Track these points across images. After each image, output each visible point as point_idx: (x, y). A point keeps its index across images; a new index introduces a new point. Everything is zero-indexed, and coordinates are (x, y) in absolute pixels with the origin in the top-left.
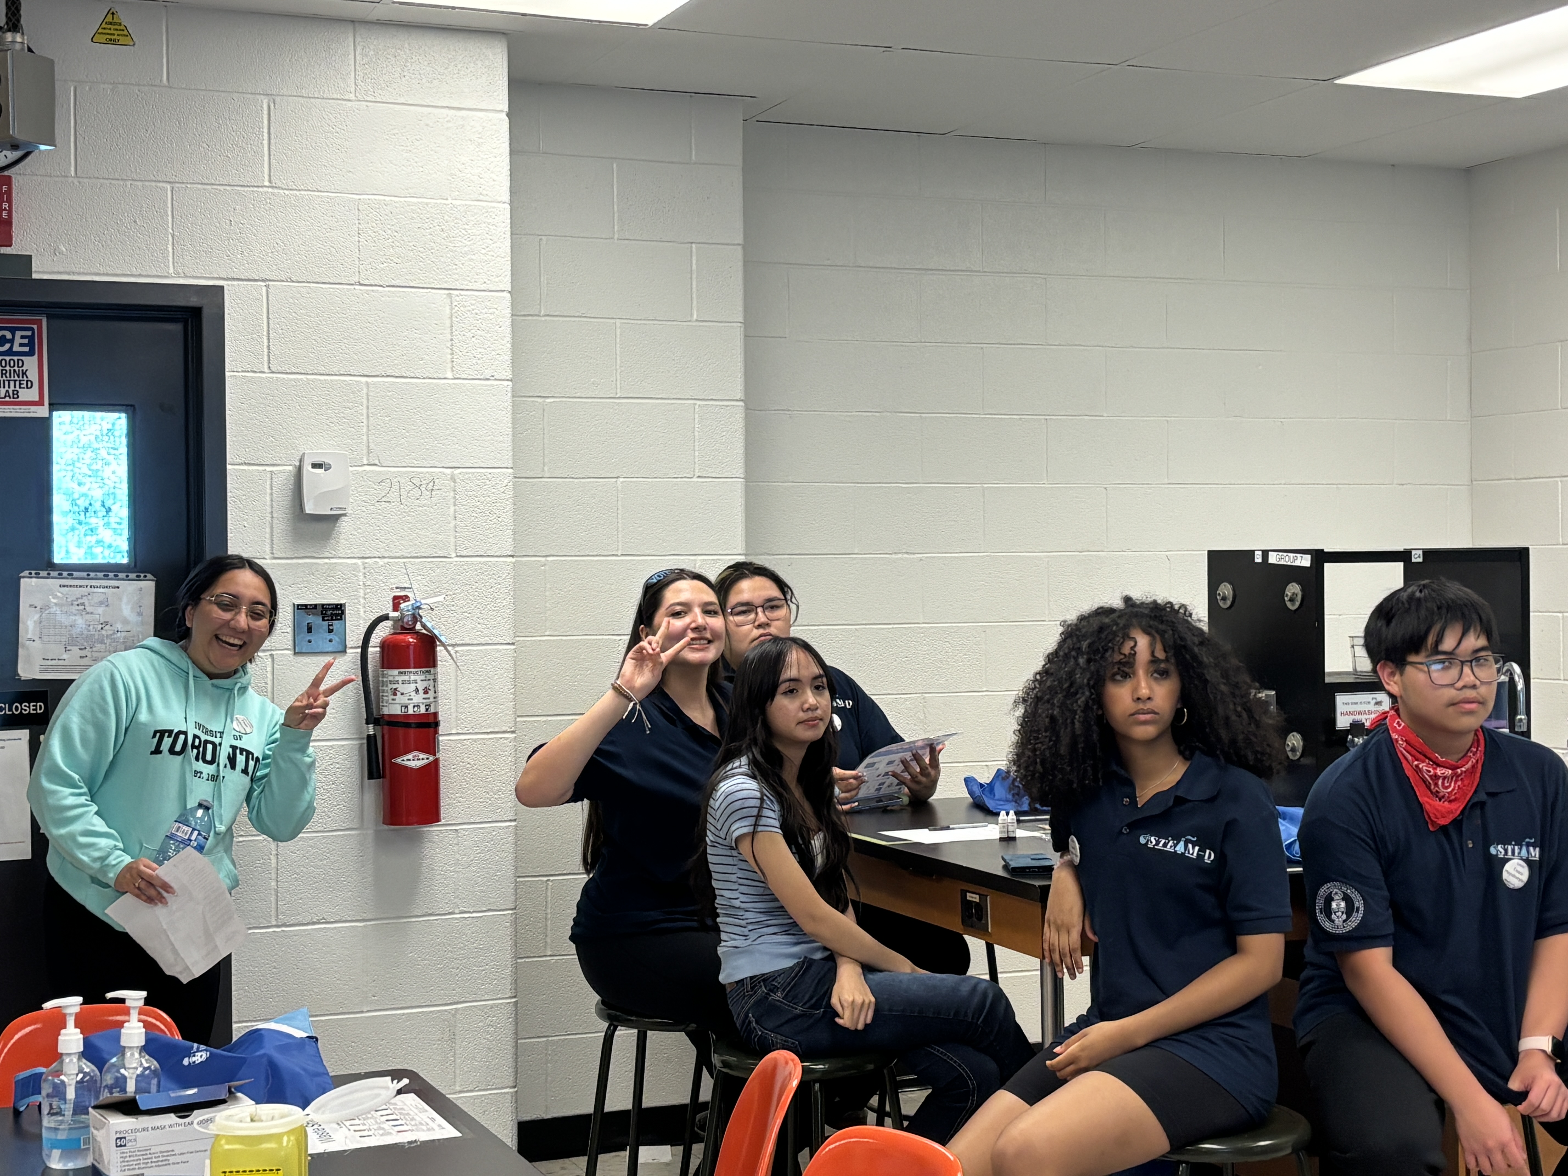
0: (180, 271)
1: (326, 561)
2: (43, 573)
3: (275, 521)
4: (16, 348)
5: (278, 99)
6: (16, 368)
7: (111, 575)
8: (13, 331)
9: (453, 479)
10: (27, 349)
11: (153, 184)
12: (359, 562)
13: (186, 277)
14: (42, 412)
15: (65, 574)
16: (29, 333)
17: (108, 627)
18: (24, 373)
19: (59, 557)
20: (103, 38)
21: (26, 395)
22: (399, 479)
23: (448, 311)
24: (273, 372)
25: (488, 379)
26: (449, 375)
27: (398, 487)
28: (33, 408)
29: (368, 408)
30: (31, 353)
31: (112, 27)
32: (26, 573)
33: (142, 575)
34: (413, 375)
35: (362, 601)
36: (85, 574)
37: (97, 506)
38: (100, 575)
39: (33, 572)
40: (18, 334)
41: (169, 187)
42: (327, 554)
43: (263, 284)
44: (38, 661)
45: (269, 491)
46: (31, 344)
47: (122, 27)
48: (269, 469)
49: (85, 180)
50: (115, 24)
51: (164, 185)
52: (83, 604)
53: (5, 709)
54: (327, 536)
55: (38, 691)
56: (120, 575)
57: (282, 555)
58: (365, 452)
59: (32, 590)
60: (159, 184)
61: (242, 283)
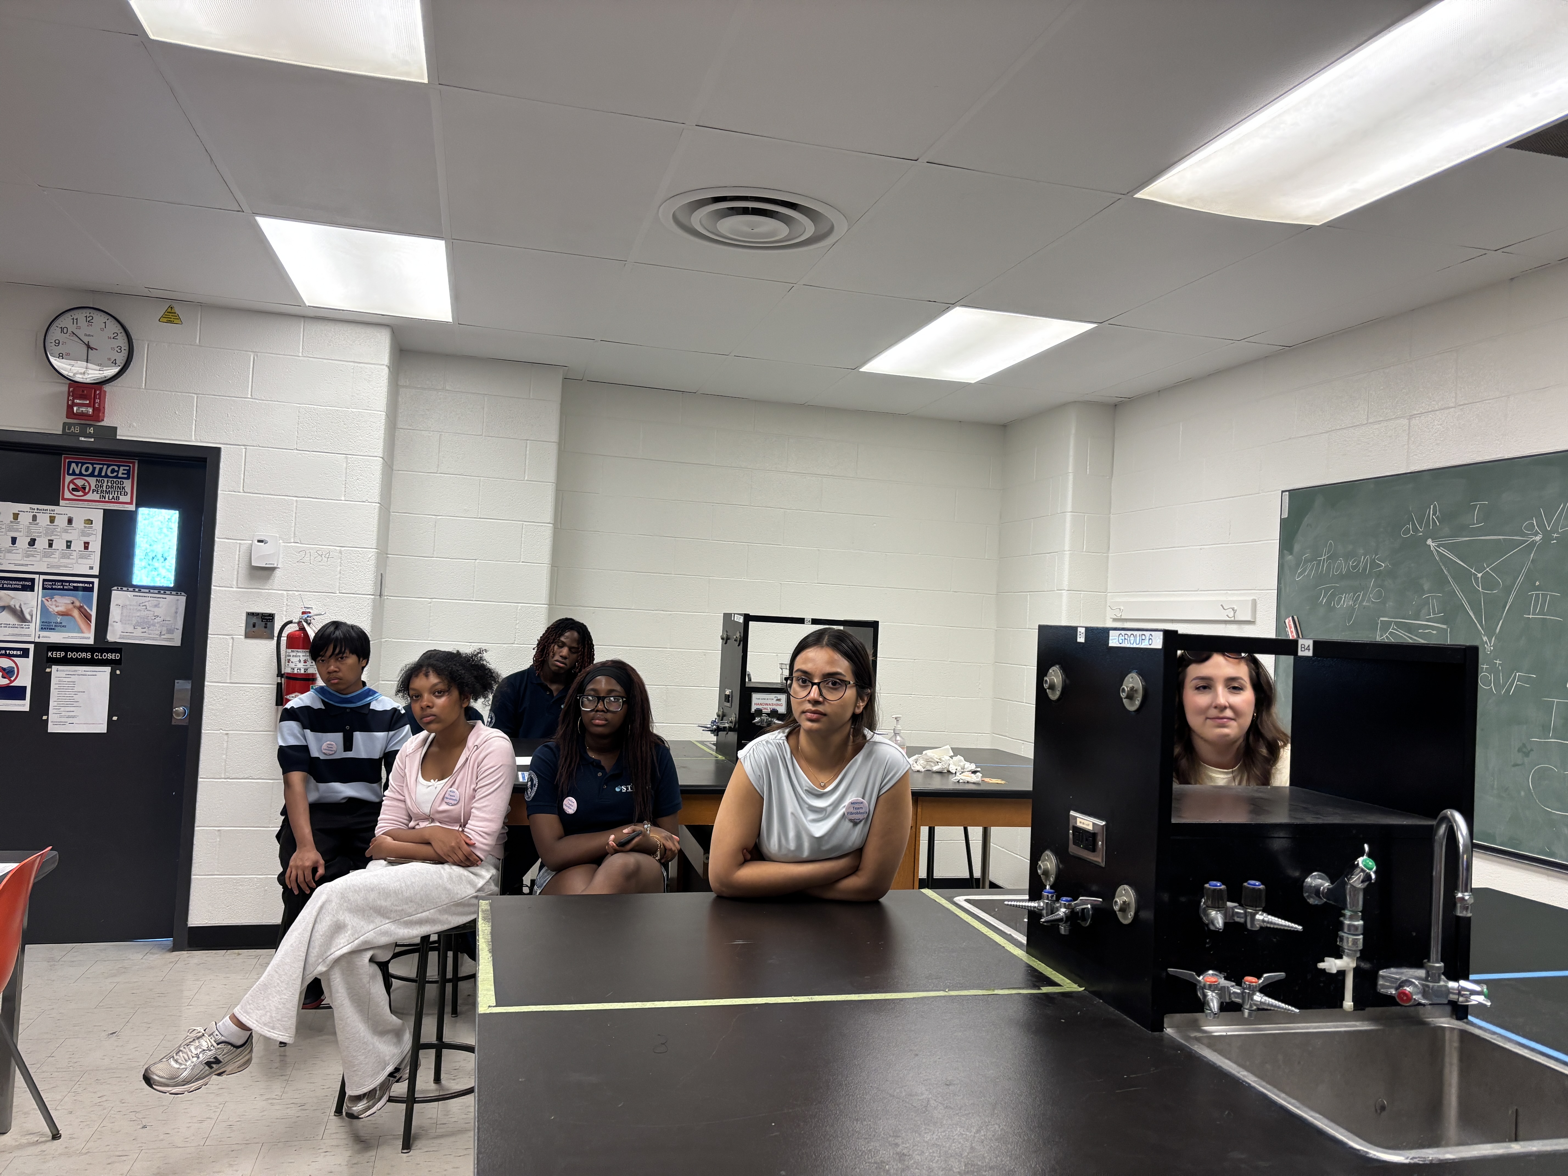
0: (198, 439)
1: (267, 591)
2: (125, 589)
3: (240, 569)
4: (120, 475)
5: (259, 354)
6: (119, 485)
7: (162, 592)
8: (119, 466)
9: (340, 552)
10: (126, 476)
11: (187, 394)
12: (285, 592)
13: (201, 442)
14: (132, 508)
15: (137, 590)
16: (128, 468)
17: (158, 618)
18: (123, 488)
19: (136, 581)
20: (165, 320)
21: (123, 499)
22: (310, 551)
23: (345, 465)
24: (245, 492)
25: (366, 502)
26: (343, 498)
27: (309, 555)
28: (126, 506)
29: (296, 513)
30: (128, 478)
31: (170, 314)
32: (115, 588)
33: (179, 593)
34: (323, 498)
35: (285, 613)
36: (147, 591)
37: (159, 556)
38: (156, 591)
39: (119, 588)
40: (122, 468)
41: (195, 396)
42: (267, 587)
43: (244, 447)
44: (117, 633)
45: (238, 553)
46: (128, 473)
47: (176, 315)
48: (238, 542)
49: (151, 391)
50: (172, 313)
51: (193, 395)
52: (145, 605)
53: (97, 656)
54: (268, 578)
55: (117, 648)
56: (168, 592)
57: (243, 586)
58: (292, 536)
59: (118, 597)
60: (191, 395)
61: (232, 446)
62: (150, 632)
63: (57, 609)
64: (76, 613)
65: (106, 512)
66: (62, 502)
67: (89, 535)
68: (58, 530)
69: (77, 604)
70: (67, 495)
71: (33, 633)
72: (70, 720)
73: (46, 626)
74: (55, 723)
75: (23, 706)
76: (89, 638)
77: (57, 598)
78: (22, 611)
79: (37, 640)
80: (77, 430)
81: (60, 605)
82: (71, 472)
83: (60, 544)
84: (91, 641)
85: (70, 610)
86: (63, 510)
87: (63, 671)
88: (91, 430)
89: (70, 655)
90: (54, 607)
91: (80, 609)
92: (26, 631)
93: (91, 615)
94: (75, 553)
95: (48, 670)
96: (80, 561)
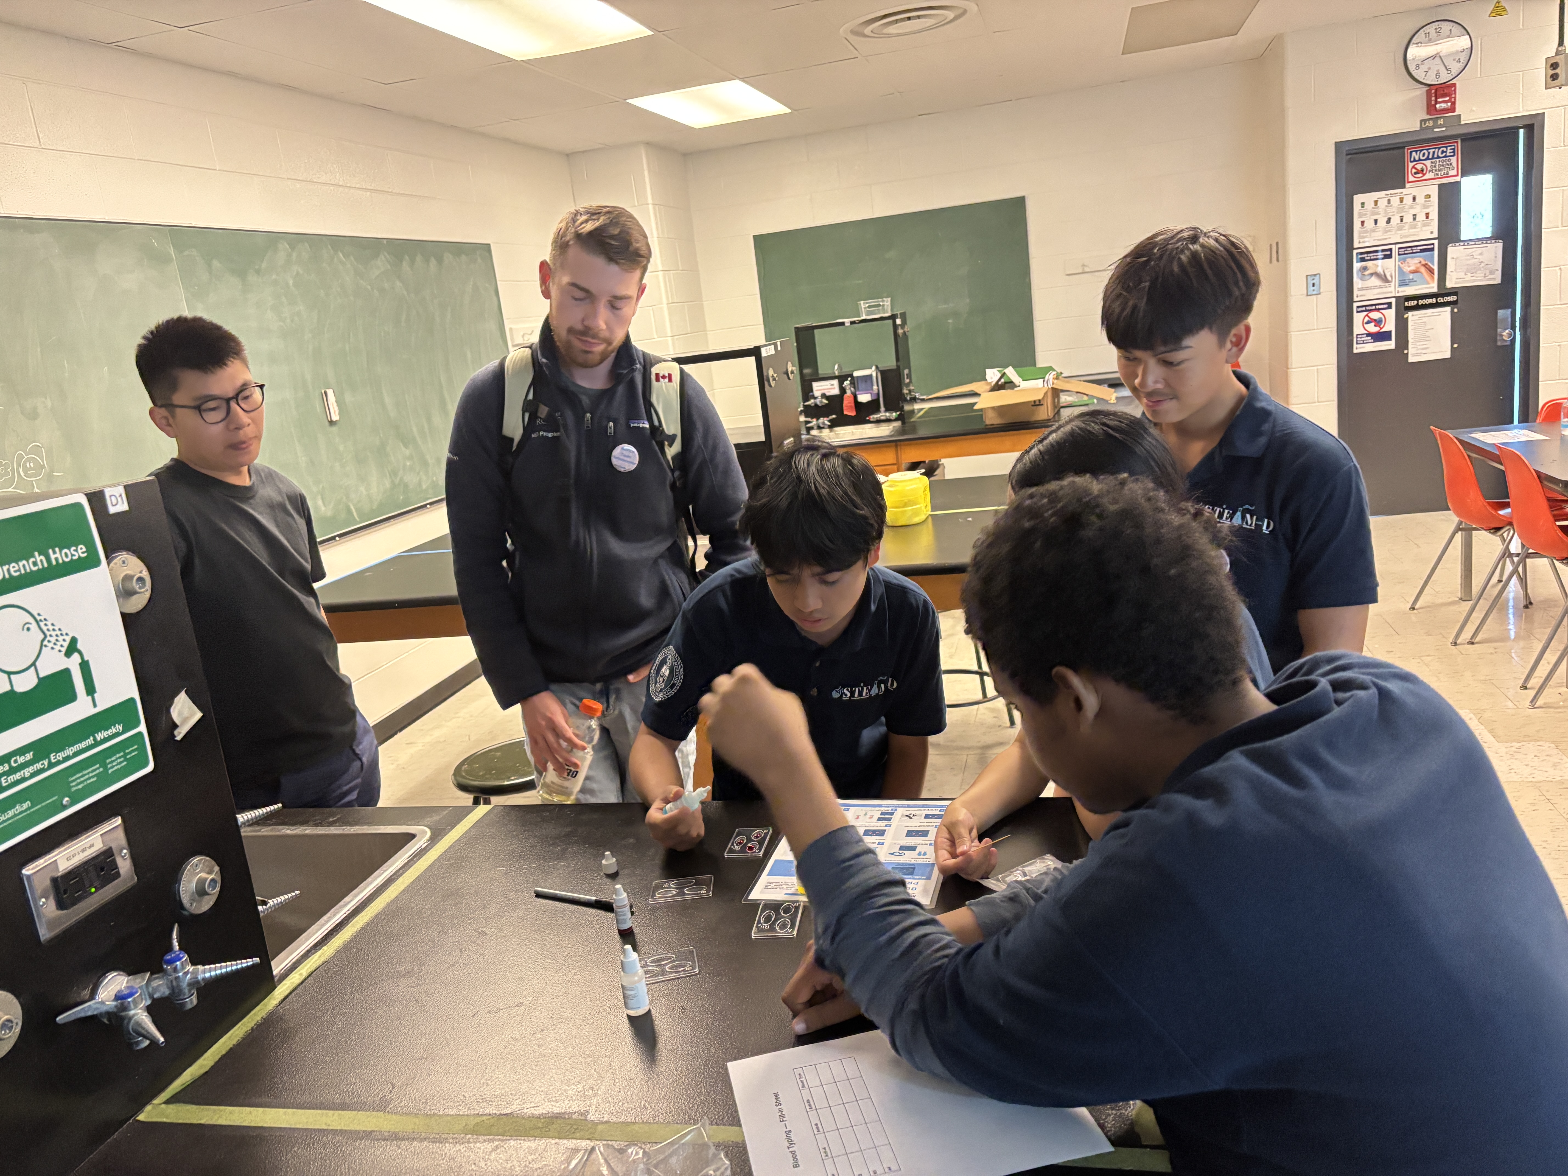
0: (1525, 109)
2: (1457, 244)
3: (1564, 211)
4: (1448, 154)
6: (1448, 163)
7: (1484, 242)
8: (1446, 147)
10: (1452, 154)
11: (1515, 73)
13: (1529, 111)
14: (1457, 179)
15: (1464, 244)
16: (1453, 147)
17: (1483, 263)
18: (1451, 164)
19: (1464, 237)
20: (1494, 14)
21: (1451, 173)
28: (1454, 178)
30: (1453, 156)
31: (1498, 8)
32: (1450, 245)
33: (1497, 240)
36: (1473, 243)
37: (1478, 214)
38: (1480, 242)
39: (1454, 244)
40: (1449, 148)
41: (1523, 72)
43: (1562, 108)
44: (1454, 280)
45: (1561, 198)
46: (1454, 152)
47: (1503, 8)
49: (1484, 78)
50: (1500, 6)
51: (1520, 73)
52: (1472, 255)
53: (1440, 300)
55: (1454, 292)
56: (1489, 242)
59: (1453, 251)
60: (1517, 73)
61: (1553, 109)
62: (1476, 275)
63: (1409, 269)
64: (1423, 269)
65: (1440, 186)
66: (1408, 185)
67: (1428, 207)
68: (1406, 207)
69: (1423, 262)
70: (1411, 178)
71: (1394, 290)
72: (1424, 351)
73: (1403, 283)
74: (1414, 355)
75: (1390, 345)
76: (1433, 287)
77: (1408, 260)
78: (1385, 275)
79: (1397, 295)
80: (1431, 124)
81: (1411, 265)
83: (1408, 219)
84: (1435, 290)
85: (1418, 268)
86: (1409, 191)
87: (1417, 315)
88: (1442, 122)
89: (1421, 302)
90: (1407, 268)
91: (1425, 265)
92: (1389, 289)
93: (1433, 270)
94: (1419, 224)
95: (1406, 316)
96: (1424, 228)
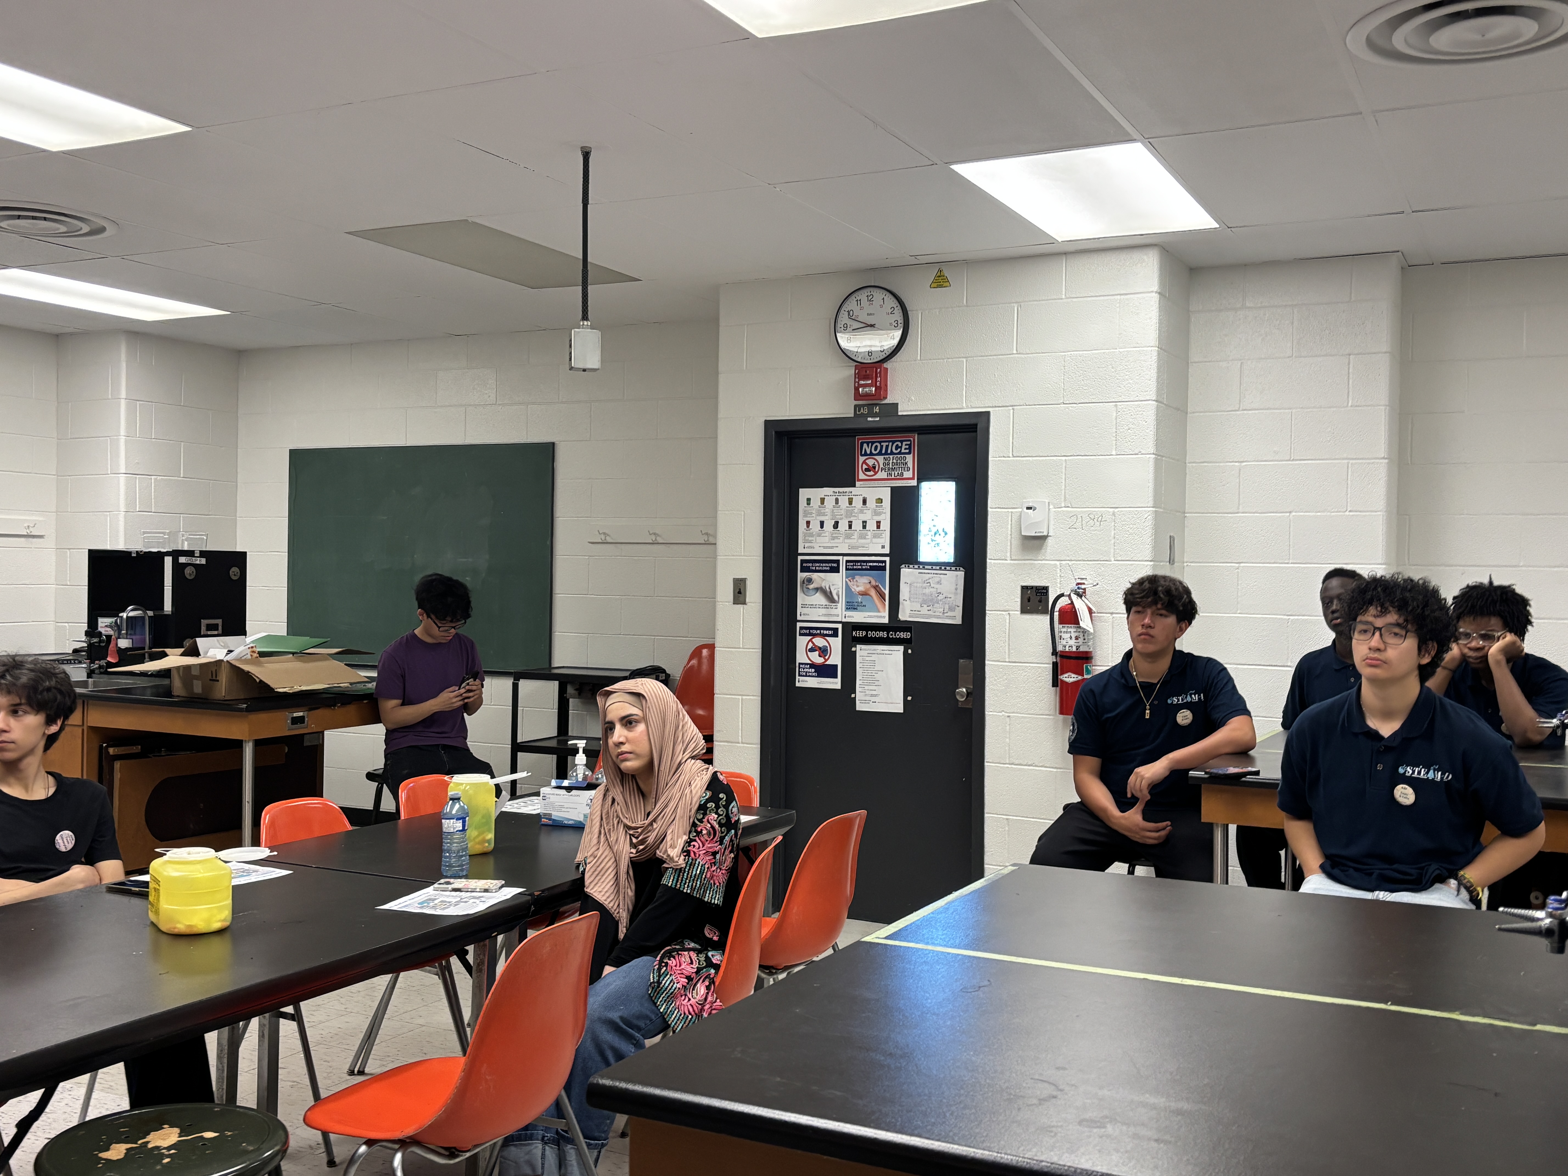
0: (969, 405)
1: (1040, 562)
2: (911, 566)
3: (1013, 540)
4: (903, 451)
5: (1022, 304)
6: (903, 461)
7: (943, 568)
8: (902, 442)
9: (1114, 514)
10: (907, 451)
11: (957, 359)
12: (1058, 563)
13: (972, 408)
14: (914, 483)
15: (921, 567)
16: (909, 443)
17: (941, 595)
18: (906, 463)
19: (922, 558)
20: (935, 285)
21: (906, 475)
22: (1082, 515)
23: (1115, 414)
24: (1014, 457)
25: (1137, 454)
26: (1114, 453)
27: (1081, 520)
28: (910, 481)
29: (1065, 474)
30: (909, 453)
31: (940, 278)
32: (903, 566)
33: (958, 568)
34: (1091, 454)
35: (1059, 585)
36: (930, 567)
37: (941, 531)
38: (938, 568)
39: (907, 565)
40: (904, 443)
41: (965, 360)
42: (1040, 558)
43: (1011, 408)
44: (908, 612)
45: (1010, 523)
46: (910, 448)
47: (945, 277)
48: (1010, 510)
49: (926, 361)
50: (941, 276)
51: (963, 359)
52: (929, 583)
53: (892, 635)
54: (1040, 548)
55: (907, 626)
56: (948, 568)
57: (1017, 558)
58: (1063, 500)
59: (907, 574)
60: (960, 359)
61: (1000, 408)
62: (935, 609)
63: (858, 589)
64: (873, 592)
65: (893, 490)
66: (858, 484)
67: (879, 514)
68: (856, 511)
69: (873, 583)
71: (840, 614)
72: (873, 699)
73: (851, 606)
74: (861, 702)
75: (835, 684)
76: (884, 617)
77: (857, 578)
78: (831, 592)
79: (844, 620)
80: (865, 411)
81: (860, 584)
82: (863, 453)
83: (857, 525)
84: (886, 620)
85: (868, 590)
86: (859, 491)
87: (865, 650)
88: (877, 410)
89: (871, 634)
90: (855, 587)
91: (876, 588)
92: (834, 612)
93: (885, 594)
94: (869, 533)
95: (853, 649)
96: (875, 540)
